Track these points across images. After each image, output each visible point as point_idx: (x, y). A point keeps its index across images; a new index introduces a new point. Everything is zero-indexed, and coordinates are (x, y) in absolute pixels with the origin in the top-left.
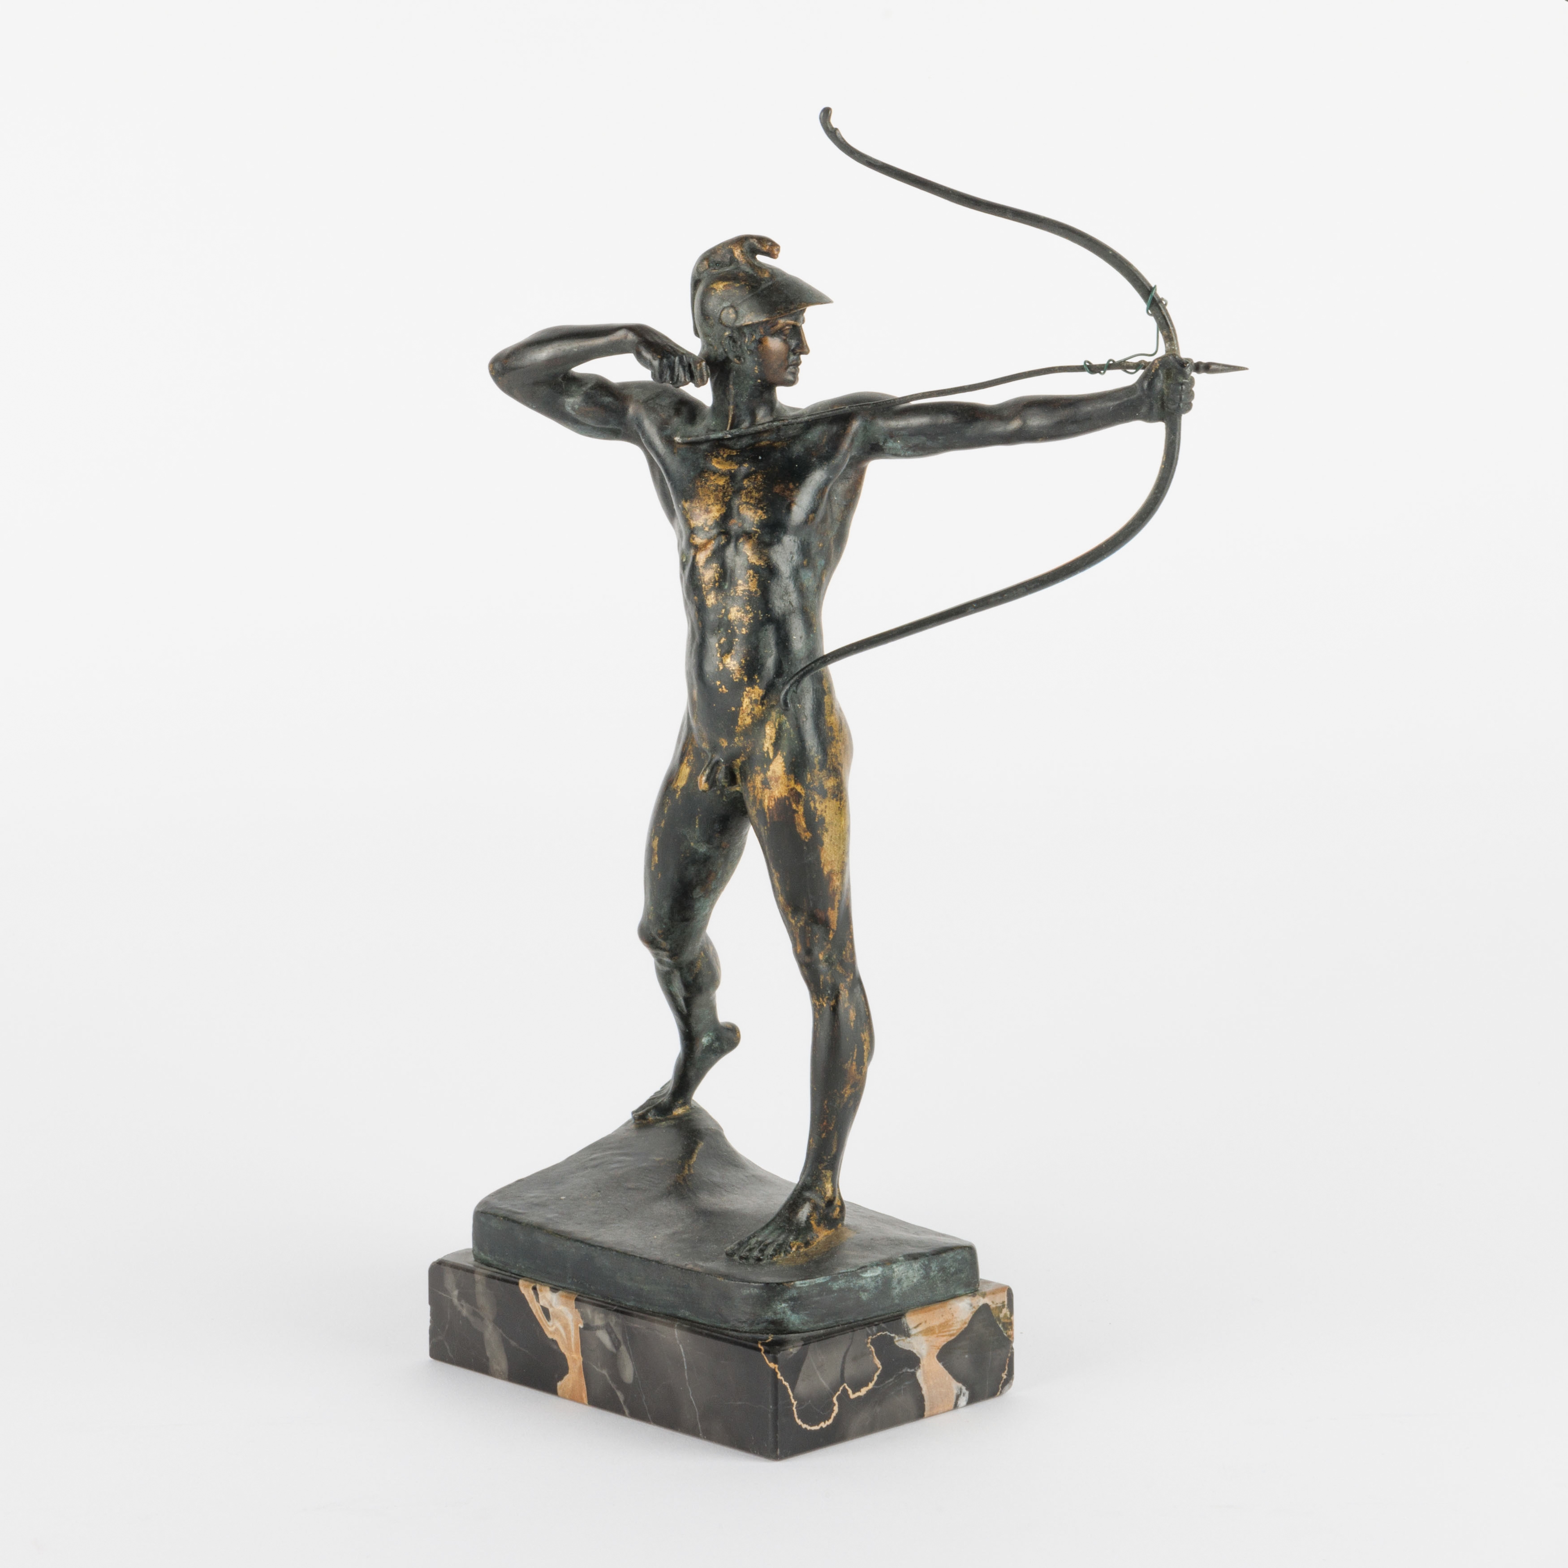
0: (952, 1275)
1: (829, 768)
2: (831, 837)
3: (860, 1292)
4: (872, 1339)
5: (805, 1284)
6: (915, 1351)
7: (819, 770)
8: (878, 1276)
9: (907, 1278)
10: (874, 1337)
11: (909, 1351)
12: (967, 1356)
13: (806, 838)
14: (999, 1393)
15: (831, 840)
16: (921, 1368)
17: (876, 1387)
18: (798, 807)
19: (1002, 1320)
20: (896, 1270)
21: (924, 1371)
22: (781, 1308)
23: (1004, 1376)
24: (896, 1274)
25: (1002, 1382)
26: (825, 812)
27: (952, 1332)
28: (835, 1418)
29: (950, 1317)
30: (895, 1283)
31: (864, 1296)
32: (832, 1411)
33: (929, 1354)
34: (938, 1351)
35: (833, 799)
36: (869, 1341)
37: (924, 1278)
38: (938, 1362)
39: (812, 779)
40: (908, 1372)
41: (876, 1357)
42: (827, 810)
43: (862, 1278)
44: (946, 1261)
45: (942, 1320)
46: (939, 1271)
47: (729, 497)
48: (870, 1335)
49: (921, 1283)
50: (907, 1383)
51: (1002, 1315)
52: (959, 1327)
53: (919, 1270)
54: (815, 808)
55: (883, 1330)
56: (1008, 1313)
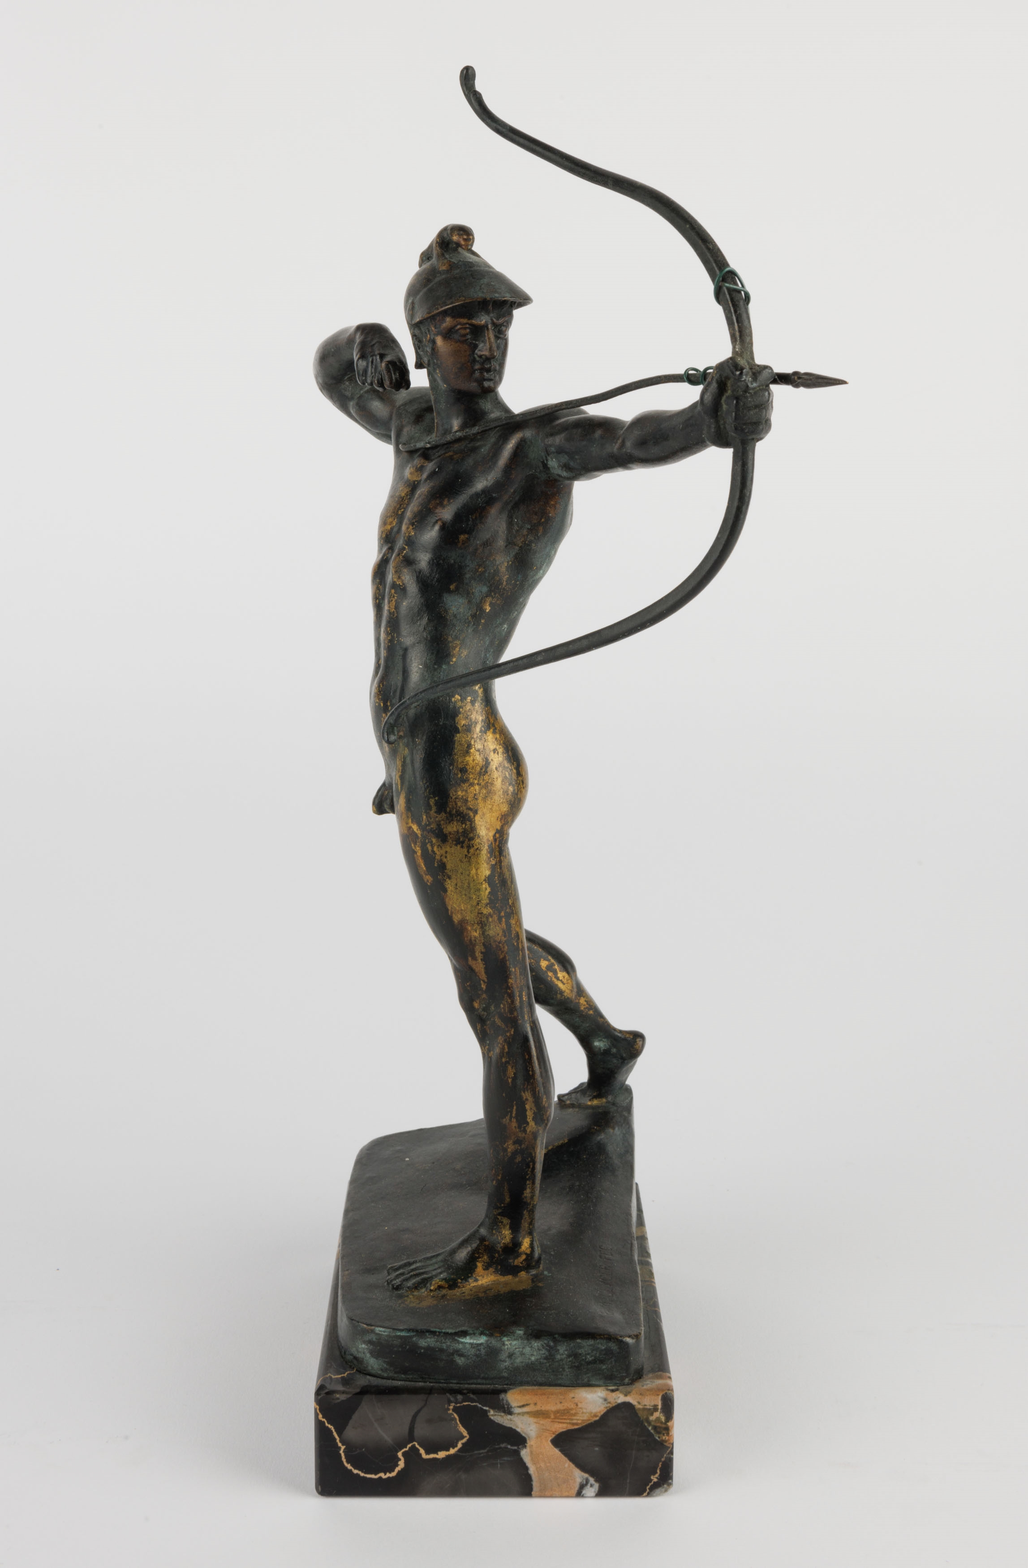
0: (589, 1363)
1: (450, 811)
2: (456, 884)
3: (455, 1356)
4: (454, 1406)
5: (384, 1332)
6: (519, 1430)
7: (436, 812)
8: (481, 1344)
9: (522, 1354)
10: (458, 1405)
11: (510, 1429)
12: (597, 1449)
13: (428, 881)
14: (645, 1494)
15: (456, 889)
16: (528, 1448)
17: (459, 1453)
18: (415, 847)
19: (653, 1423)
20: (507, 1343)
21: (531, 1452)
22: (362, 1348)
23: (654, 1479)
24: (506, 1347)
25: (650, 1484)
26: (446, 857)
27: (575, 1421)
28: (399, 1472)
29: (573, 1406)
30: (503, 1356)
31: (460, 1361)
32: (397, 1465)
33: (539, 1436)
34: (554, 1436)
35: (456, 845)
36: (451, 1407)
37: (546, 1358)
38: (552, 1446)
39: (428, 821)
40: (507, 1448)
41: (460, 1425)
42: (448, 856)
43: (459, 1342)
44: (580, 1347)
45: (559, 1407)
46: (569, 1356)
47: (402, 510)
48: (452, 1402)
49: (541, 1363)
50: (506, 1459)
51: (652, 1418)
52: (585, 1418)
53: (539, 1350)
54: (433, 851)
55: (473, 1401)
56: (663, 1419)
